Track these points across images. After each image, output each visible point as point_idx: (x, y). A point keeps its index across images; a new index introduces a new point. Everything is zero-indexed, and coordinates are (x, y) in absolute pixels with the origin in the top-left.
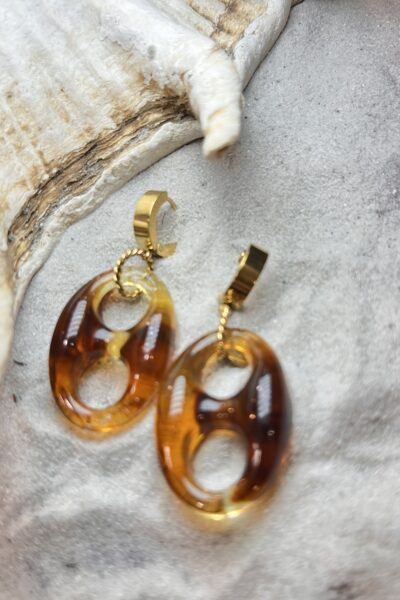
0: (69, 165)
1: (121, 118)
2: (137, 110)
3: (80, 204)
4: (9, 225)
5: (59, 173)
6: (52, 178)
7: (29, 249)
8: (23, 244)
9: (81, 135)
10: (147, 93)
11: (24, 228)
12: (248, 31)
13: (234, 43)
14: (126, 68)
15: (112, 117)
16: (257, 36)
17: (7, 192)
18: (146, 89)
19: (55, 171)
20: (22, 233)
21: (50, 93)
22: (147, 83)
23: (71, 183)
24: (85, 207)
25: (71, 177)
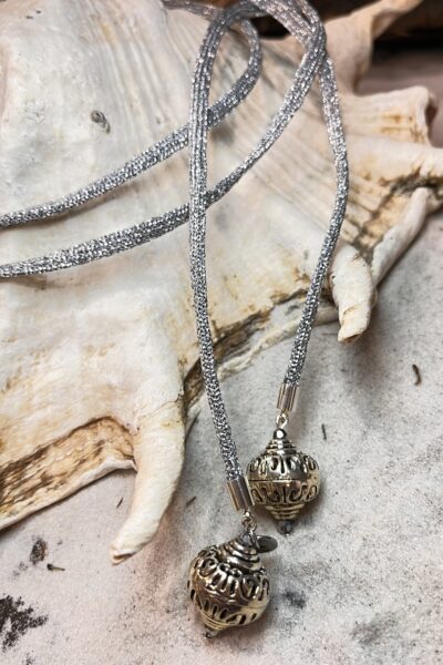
0: (234, 331)
1: (278, 299)
2: (291, 293)
3: (239, 364)
4: (185, 375)
5: (225, 337)
6: (220, 341)
7: (197, 394)
8: (193, 390)
9: (245, 310)
10: (300, 282)
11: (196, 378)
12: (386, 237)
13: (375, 245)
14: (285, 263)
15: (272, 298)
16: (394, 241)
17: (188, 349)
18: (300, 279)
19: (222, 335)
20: (194, 382)
21: (225, 279)
22: (301, 275)
23: (233, 346)
24: (242, 366)
25: (234, 341)
